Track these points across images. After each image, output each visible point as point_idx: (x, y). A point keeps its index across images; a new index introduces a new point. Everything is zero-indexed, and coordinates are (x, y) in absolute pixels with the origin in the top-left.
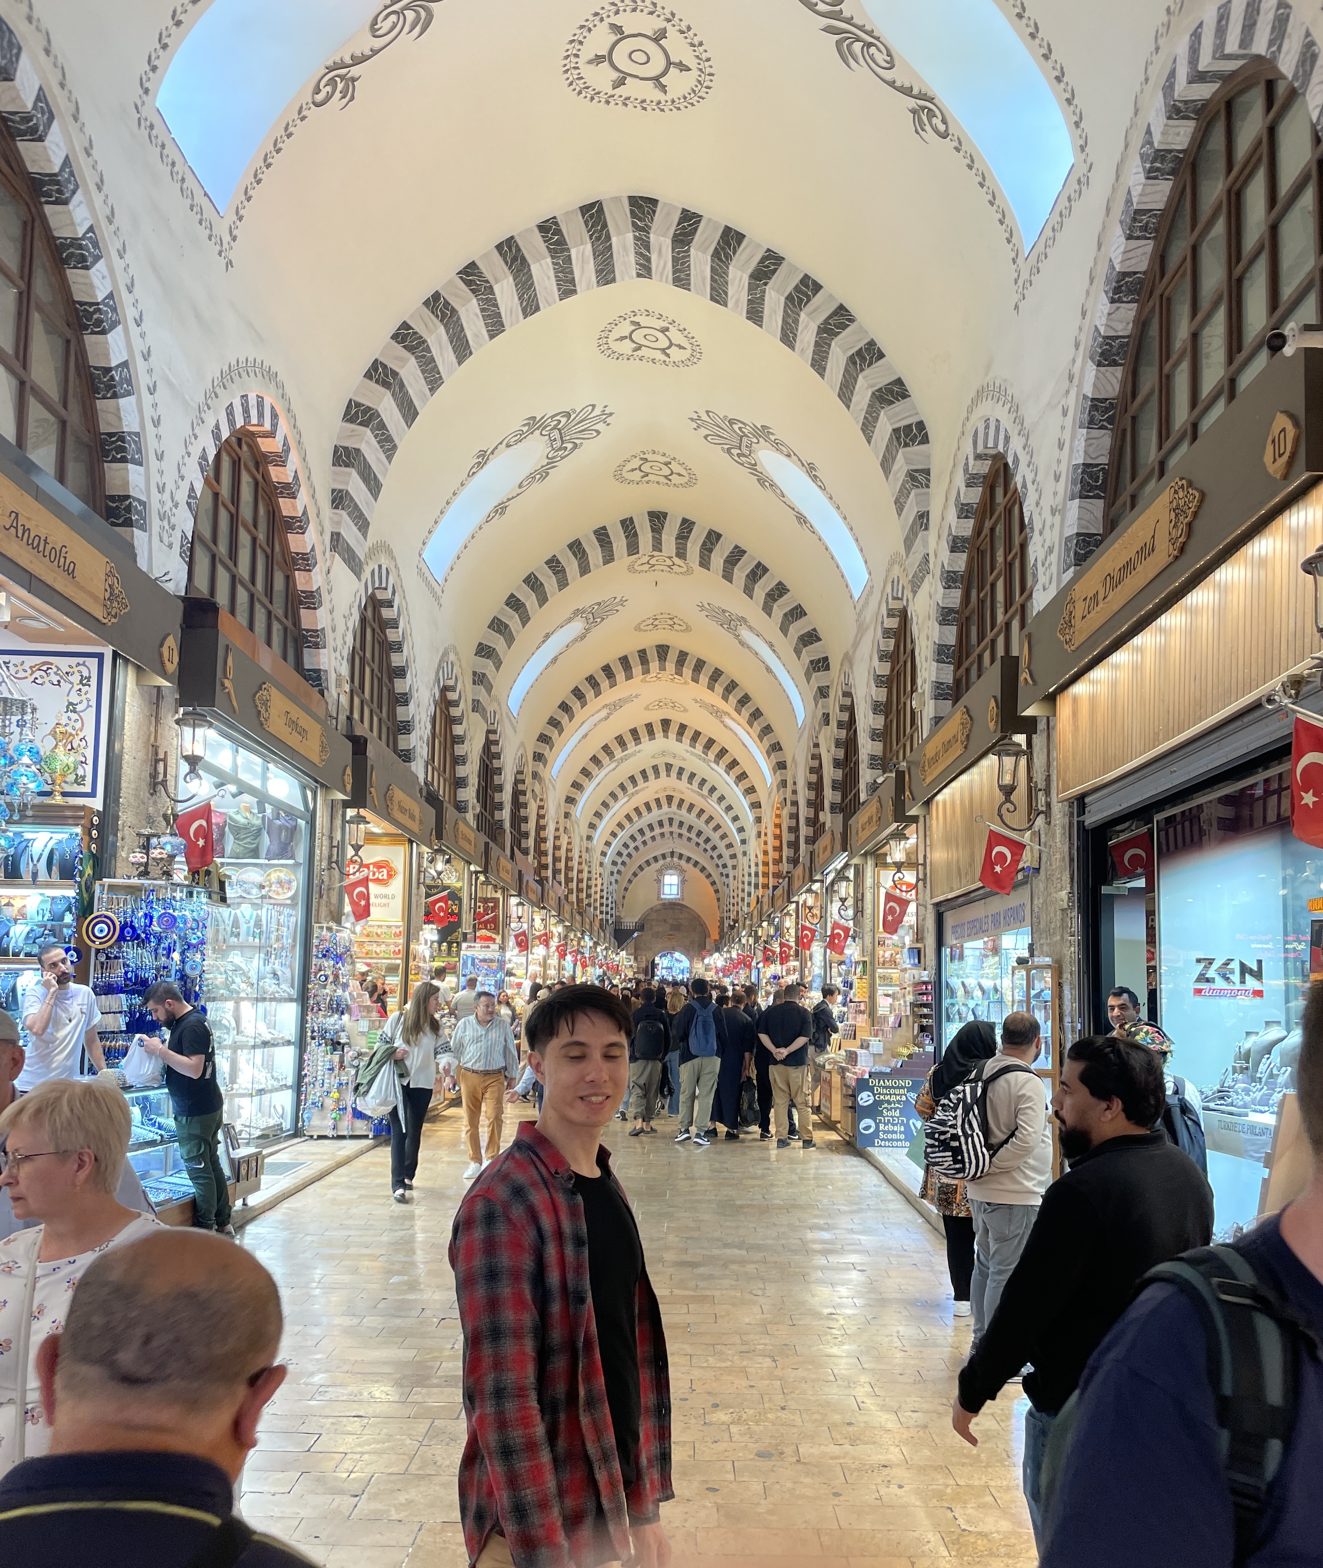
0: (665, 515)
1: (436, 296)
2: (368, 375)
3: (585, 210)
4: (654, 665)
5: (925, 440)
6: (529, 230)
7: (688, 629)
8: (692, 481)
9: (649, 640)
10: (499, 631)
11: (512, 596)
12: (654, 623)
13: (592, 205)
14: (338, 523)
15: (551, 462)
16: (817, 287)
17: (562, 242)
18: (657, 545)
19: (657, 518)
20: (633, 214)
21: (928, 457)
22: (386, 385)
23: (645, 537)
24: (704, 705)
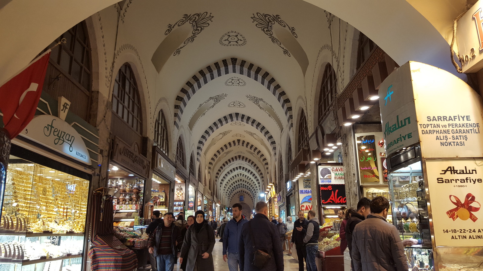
0: (240, 140)
1: (210, 126)
2: (202, 137)
3: (229, 115)
4: (238, 159)
5: (275, 143)
6: (222, 118)
7: (244, 153)
8: (244, 137)
9: (237, 155)
10: (213, 160)
11: (215, 154)
12: (238, 152)
13: (230, 114)
14: (198, 157)
15: (223, 137)
16: (260, 124)
17: (227, 119)
18: (239, 144)
19: (239, 141)
20: (236, 115)
21: (275, 146)
22: (204, 138)
23: (237, 143)
24: (247, 164)
